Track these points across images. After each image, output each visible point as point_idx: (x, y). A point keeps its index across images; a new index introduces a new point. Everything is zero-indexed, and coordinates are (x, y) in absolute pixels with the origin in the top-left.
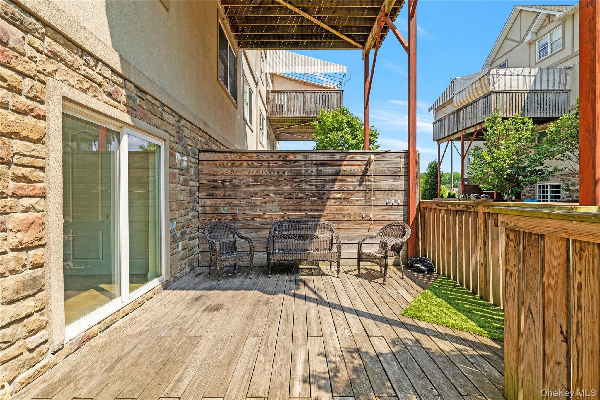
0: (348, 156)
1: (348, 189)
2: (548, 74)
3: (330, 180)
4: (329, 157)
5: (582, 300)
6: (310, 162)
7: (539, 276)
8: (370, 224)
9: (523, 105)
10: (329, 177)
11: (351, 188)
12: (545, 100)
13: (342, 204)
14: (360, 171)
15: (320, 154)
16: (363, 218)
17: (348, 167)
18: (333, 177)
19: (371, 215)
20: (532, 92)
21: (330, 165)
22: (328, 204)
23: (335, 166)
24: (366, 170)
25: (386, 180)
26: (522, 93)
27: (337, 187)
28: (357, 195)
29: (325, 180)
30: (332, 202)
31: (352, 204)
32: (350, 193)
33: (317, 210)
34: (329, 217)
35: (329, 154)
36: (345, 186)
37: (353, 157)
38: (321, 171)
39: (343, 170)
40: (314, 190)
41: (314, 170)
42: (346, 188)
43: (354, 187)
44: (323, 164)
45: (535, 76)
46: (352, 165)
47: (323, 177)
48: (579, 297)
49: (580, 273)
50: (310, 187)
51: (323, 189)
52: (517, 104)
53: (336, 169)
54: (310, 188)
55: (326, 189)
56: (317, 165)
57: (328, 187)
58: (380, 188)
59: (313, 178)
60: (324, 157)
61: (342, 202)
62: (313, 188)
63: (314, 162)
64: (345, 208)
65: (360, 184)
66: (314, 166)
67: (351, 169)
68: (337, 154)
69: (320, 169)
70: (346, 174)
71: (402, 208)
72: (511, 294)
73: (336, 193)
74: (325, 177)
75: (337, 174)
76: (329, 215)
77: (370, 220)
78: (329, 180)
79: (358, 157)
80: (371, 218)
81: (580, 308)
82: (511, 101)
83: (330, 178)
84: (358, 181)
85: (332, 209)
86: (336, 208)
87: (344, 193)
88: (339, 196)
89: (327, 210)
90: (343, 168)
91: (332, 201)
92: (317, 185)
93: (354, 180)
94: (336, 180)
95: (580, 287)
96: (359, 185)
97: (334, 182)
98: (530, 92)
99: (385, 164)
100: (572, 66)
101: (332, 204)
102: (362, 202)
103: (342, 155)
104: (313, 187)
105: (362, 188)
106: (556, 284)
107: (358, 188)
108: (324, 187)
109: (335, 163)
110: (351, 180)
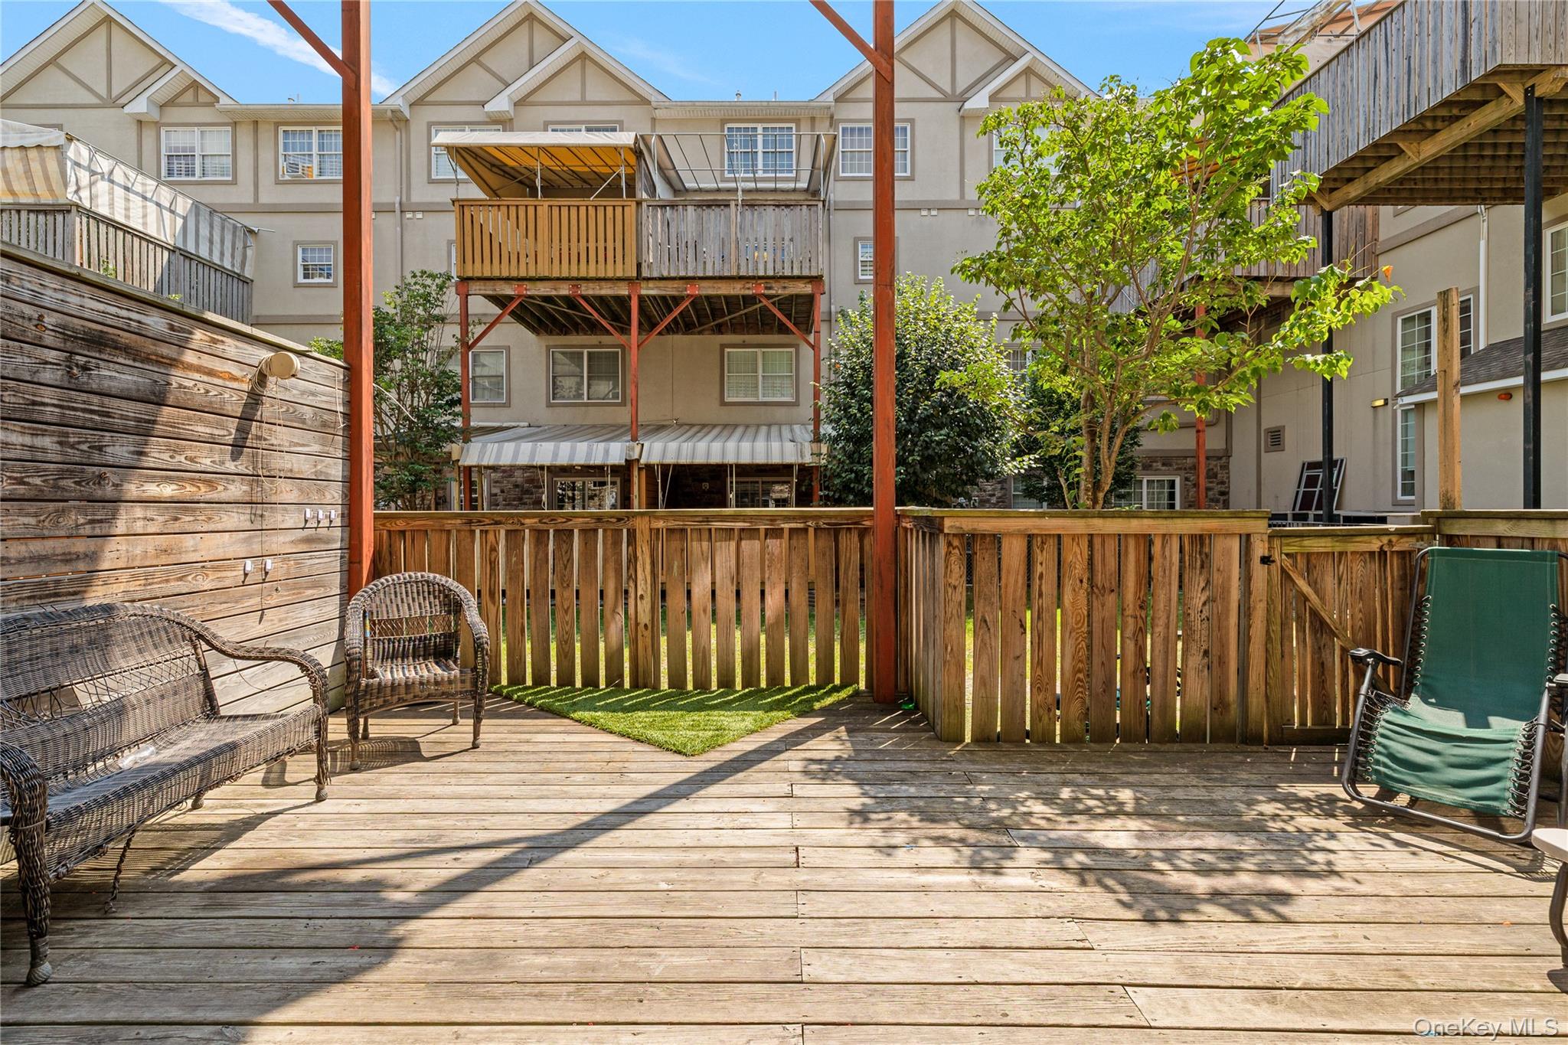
0: (199, 336)
1: (199, 467)
2: (212, 227)
3: (127, 418)
4: (124, 313)
5: (1043, 587)
6: (28, 310)
7: (996, 579)
8: (265, 593)
9: (158, 276)
10: (124, 404)
11: (208, 461)
12: (206, 283)
13: (177, 524)
14: (234, 401)
15: (84, 288)
16: (246, 575)
17: (197, 376)
18: (140, 406)
19: (269, 563)
20: (178, 251)
21: (126, 350)
22: (121, 527)
23: (147, 360)
24: (255, 399)
25: (303, 445)
26: (156, 245)
27: (158, 453)
28: (226, 489)
29: (108, 415)
30: (135, 520)
31: (212, 527)
32: (205, 481)
33: (68, 559)
34: (122, 587)
35: (125, 302)
36: (189, 453)
37: (214, 341)
38: (85, 368)
39: (180, 386)
40: (50, 457)
41: (51, 355)
42: (192, 460)
43: (217, 459)
44: (98, 341)
45: (185, 218)
46: (211, 373)
47: (95, 399)
48: (1040, 586)
49: (1041, 564)
50: (27, 440)
51: (96, 458)
52: (144, 268)
53: (156, 376)
54: (32, 447)
55: (111, 460)
56: (66, 338)
57: (119, 450)
58: (291, 471)
59: (48, 396)
60: (101, 307)
61: (176, 519)
62: (44, 450)
63: (50, 320)
64: (189, 541)
65: (238, 447)
66: (49, 339)
67: (208, 387)
68: (154, 312)
69: (81, 360)
70: (190, 404)
71: (337, 533)
72: (955, 612)
73: (151, 479)
74: (106, 400)
75: (157, 398)
76: (124, 575)
77: (264, 581)
78: (122, 417)
79: (231, 347)
80: (267, 573)
81: (1041, 595)
82: (128, 254)
83: (131, 409)
84: (230, 439)
85: (138, 551)
86: (151, 544)
87: (182, 479)
88: (168, 490)
89: (114, 553)
90: (178, 378)
91: (139, 511)
92: (67, 435)
93: (216, 432)
94: (154, 422)
95: (1041, 577)
96: (232, 453)
97: (144, 430)
98: (174, 251)
99: (303, 393)
100: (256, 230)
101: (139, 527)
102: (242, 518)
103: (178, 322)
104: (47, 442)
105: (242, 466)
106: (1016, 581)
107: (231, 466)
108: (100, 449)
109: (149, 347)
110: (208, 430)
